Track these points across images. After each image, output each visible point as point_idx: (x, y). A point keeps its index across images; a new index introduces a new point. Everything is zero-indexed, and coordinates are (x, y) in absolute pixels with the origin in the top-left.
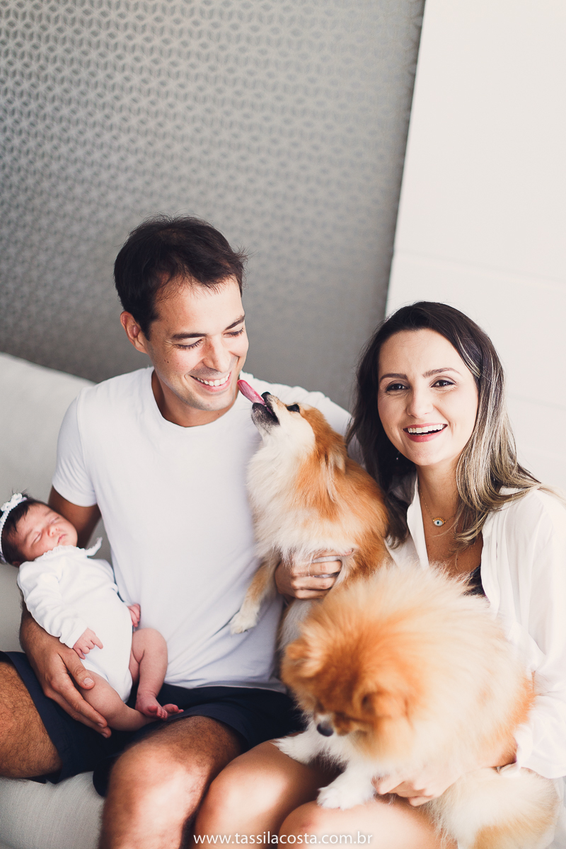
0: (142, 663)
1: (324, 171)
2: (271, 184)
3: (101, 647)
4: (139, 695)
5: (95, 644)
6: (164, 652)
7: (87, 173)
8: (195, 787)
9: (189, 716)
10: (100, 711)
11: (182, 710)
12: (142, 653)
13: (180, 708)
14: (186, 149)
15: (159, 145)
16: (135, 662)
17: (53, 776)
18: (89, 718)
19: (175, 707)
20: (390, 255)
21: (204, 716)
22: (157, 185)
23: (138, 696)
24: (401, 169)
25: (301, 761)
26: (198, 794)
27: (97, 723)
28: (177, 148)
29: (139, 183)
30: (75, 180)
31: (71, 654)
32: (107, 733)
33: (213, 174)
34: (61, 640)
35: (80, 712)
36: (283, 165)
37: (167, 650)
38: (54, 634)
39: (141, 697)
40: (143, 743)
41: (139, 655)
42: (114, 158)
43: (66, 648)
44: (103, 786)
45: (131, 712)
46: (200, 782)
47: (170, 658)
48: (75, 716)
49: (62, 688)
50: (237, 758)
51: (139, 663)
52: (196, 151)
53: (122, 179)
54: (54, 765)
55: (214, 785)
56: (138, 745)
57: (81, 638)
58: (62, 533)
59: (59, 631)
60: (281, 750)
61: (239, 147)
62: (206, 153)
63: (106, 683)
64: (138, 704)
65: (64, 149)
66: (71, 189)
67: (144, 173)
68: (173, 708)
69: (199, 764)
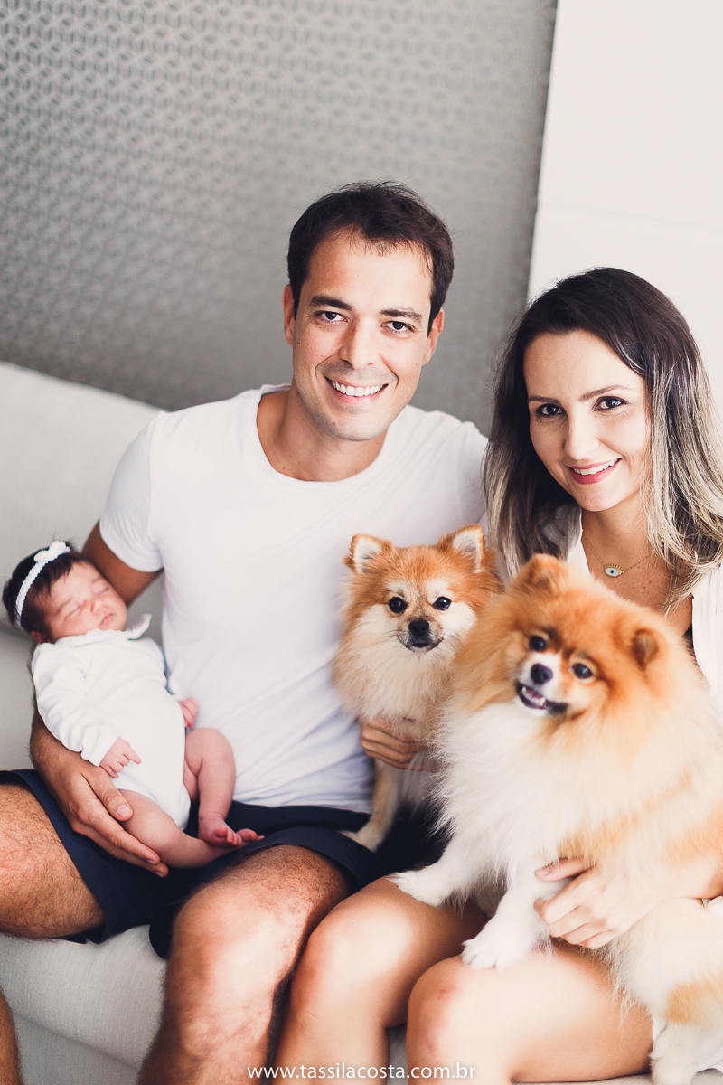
0: (201, 776)
1: (438, 97)
2: (364, 117)
3: (138, 762)
4: (202, 819)
5: (128, 758)
6: (229, 758)
7: (112, 110)
8: (288, 941)
9: (275, 846)
10: (148, 843)
11: (262, 837)
12: (199, 762)
13: (259, 834)
14: (247, 73)
15: (209, 68)
16: (191, 776)
17: (94, 933)
18: (134, 854)
19: (252, 833)
20: (533, 211)
21: (296, 845)
22: (208, 124)
23: (200, 821)
24: (545, 88)
25: (428, 903)
26: (293, 951)
27: (145, 860)
28: (234, 71)
29: (182, 121)
30: (95, 121)
31: (98, 774)
32: (162, 870)
33: (284, 106)
34: (83, 756)
35: (122, 848)
36: (381, 89)
37: (232, 756)
38: (74, 748)
39: (204, 821)
40: (216, 884)
41: (196, 765)
42: (147, 89)
43: (91, 766)
44: (164, 944)
45: (193, 844)
46: (295, 934)
47: (239, 770)
48: (116, 853)
49: (92, 820)
50: (343, 902)
51: (197, 776)
52: (260, 74)
53: (159, 117)
54: (92, 918)
55: (314, 937)
56: (210, 887)
57: (110, 752)
58: (108, 612)
59: (79, 744)
60: (400, 888)
61: (320, 66)
62: (273, 76)
63: (153, 806)
64: (202, 831)
65: (78, 79)
66: (89, 133)
67: (189, 107)
68: (250, 836)
69: (292, 910)
